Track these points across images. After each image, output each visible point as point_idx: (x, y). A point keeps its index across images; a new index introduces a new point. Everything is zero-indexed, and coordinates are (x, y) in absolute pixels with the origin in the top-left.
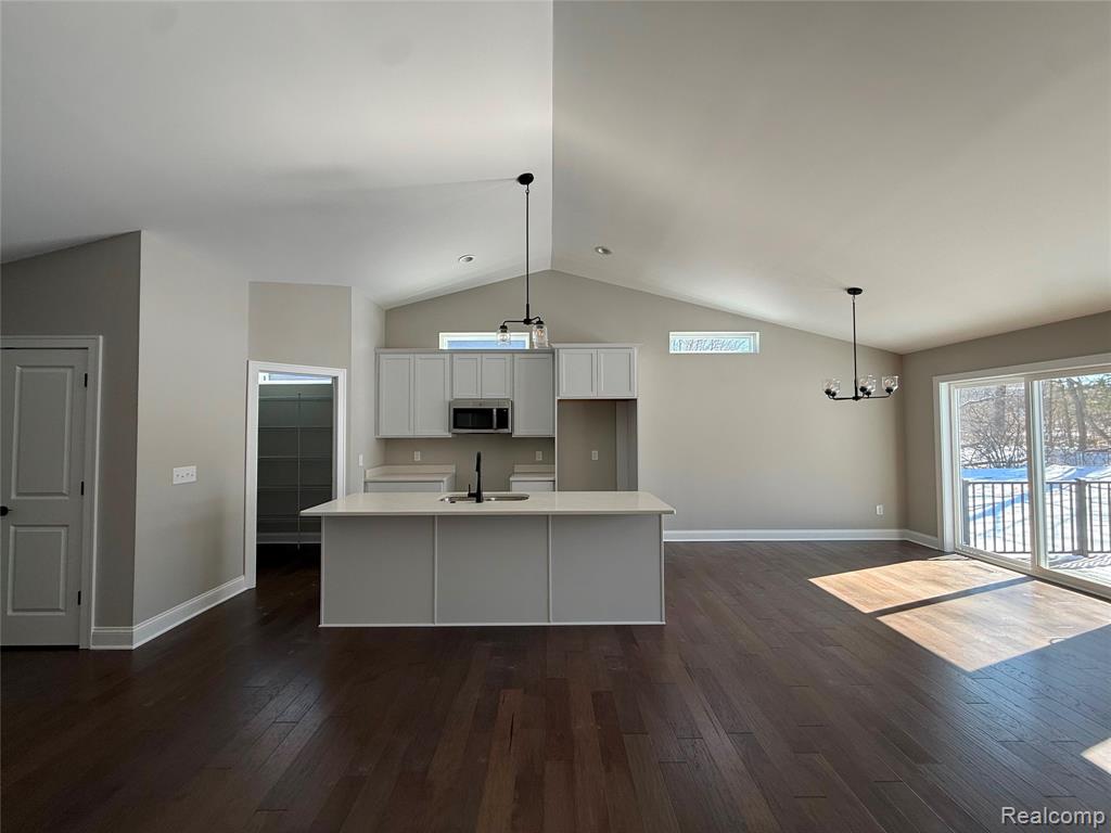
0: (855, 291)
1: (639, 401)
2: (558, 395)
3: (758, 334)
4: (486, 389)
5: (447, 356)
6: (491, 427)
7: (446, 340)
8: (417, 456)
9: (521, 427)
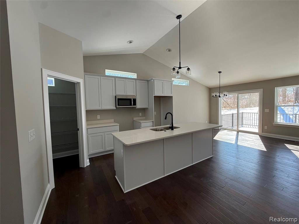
0: (220, 72)
1: (173, 97)
2: (154, 95)
3: (188, 81)
4: (128, 92)
5: (113, 79)
6: (131, 105)
7: (108, 72)
8: (99, 117)
9: (139, 105)
